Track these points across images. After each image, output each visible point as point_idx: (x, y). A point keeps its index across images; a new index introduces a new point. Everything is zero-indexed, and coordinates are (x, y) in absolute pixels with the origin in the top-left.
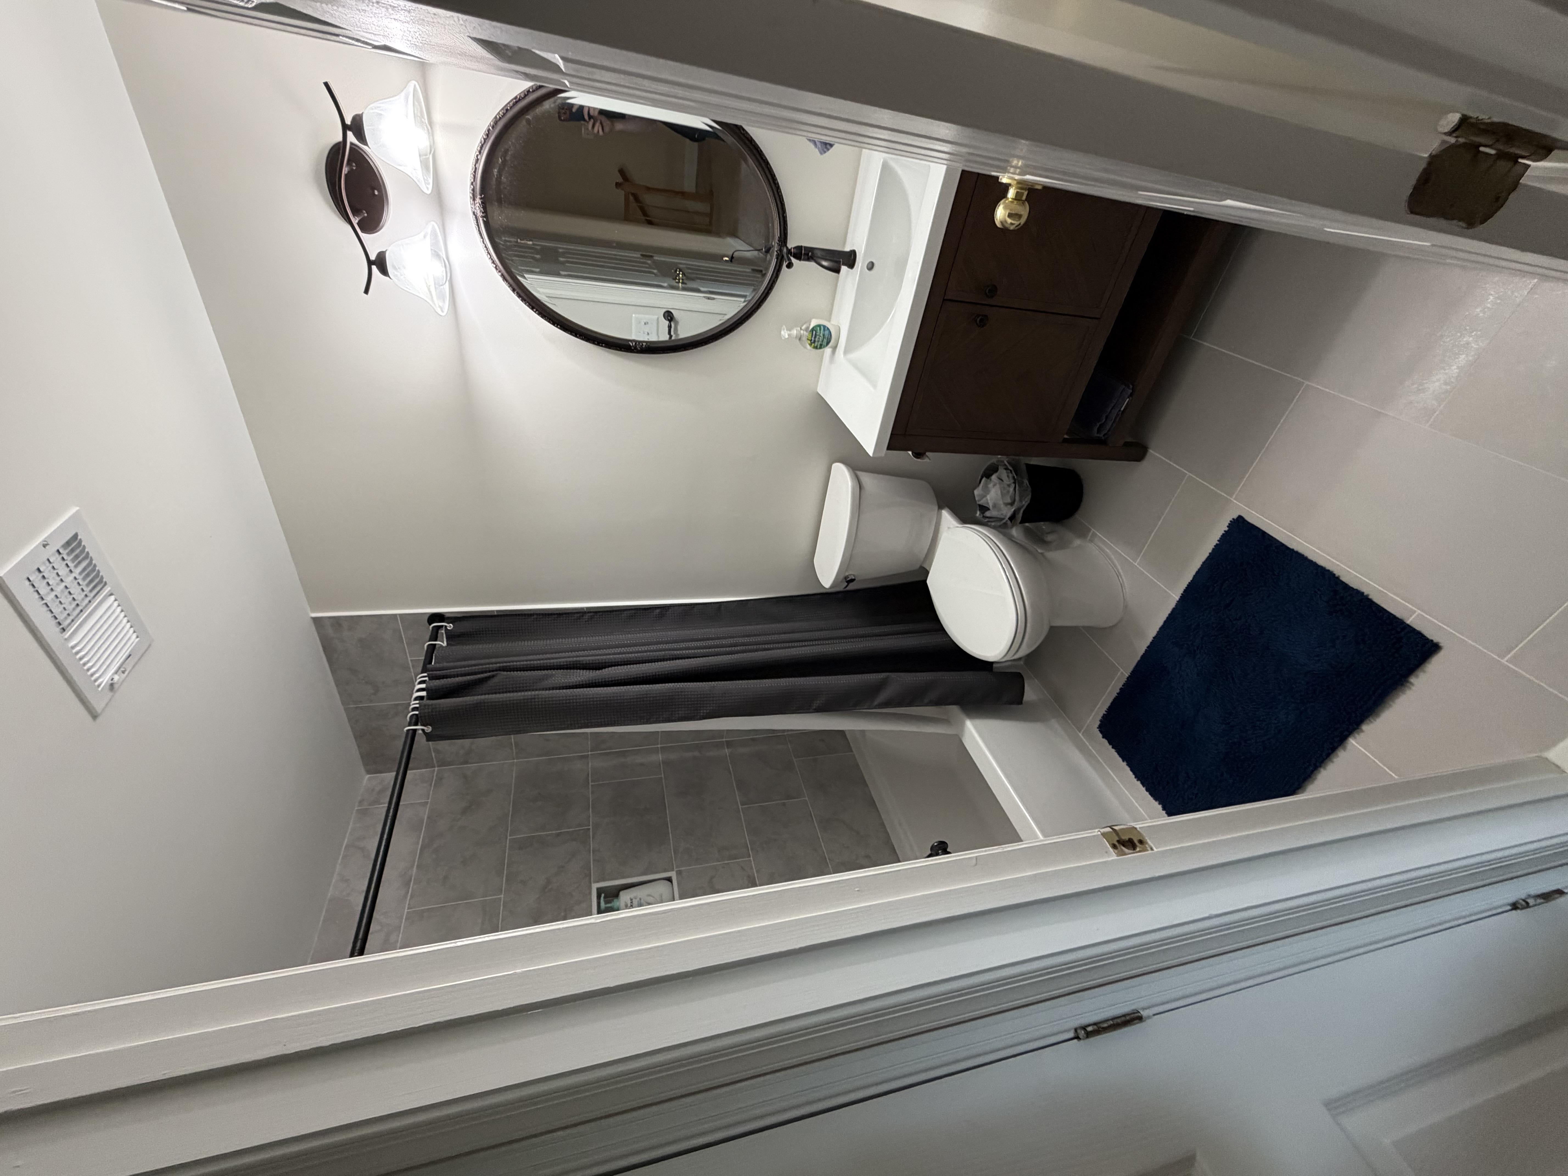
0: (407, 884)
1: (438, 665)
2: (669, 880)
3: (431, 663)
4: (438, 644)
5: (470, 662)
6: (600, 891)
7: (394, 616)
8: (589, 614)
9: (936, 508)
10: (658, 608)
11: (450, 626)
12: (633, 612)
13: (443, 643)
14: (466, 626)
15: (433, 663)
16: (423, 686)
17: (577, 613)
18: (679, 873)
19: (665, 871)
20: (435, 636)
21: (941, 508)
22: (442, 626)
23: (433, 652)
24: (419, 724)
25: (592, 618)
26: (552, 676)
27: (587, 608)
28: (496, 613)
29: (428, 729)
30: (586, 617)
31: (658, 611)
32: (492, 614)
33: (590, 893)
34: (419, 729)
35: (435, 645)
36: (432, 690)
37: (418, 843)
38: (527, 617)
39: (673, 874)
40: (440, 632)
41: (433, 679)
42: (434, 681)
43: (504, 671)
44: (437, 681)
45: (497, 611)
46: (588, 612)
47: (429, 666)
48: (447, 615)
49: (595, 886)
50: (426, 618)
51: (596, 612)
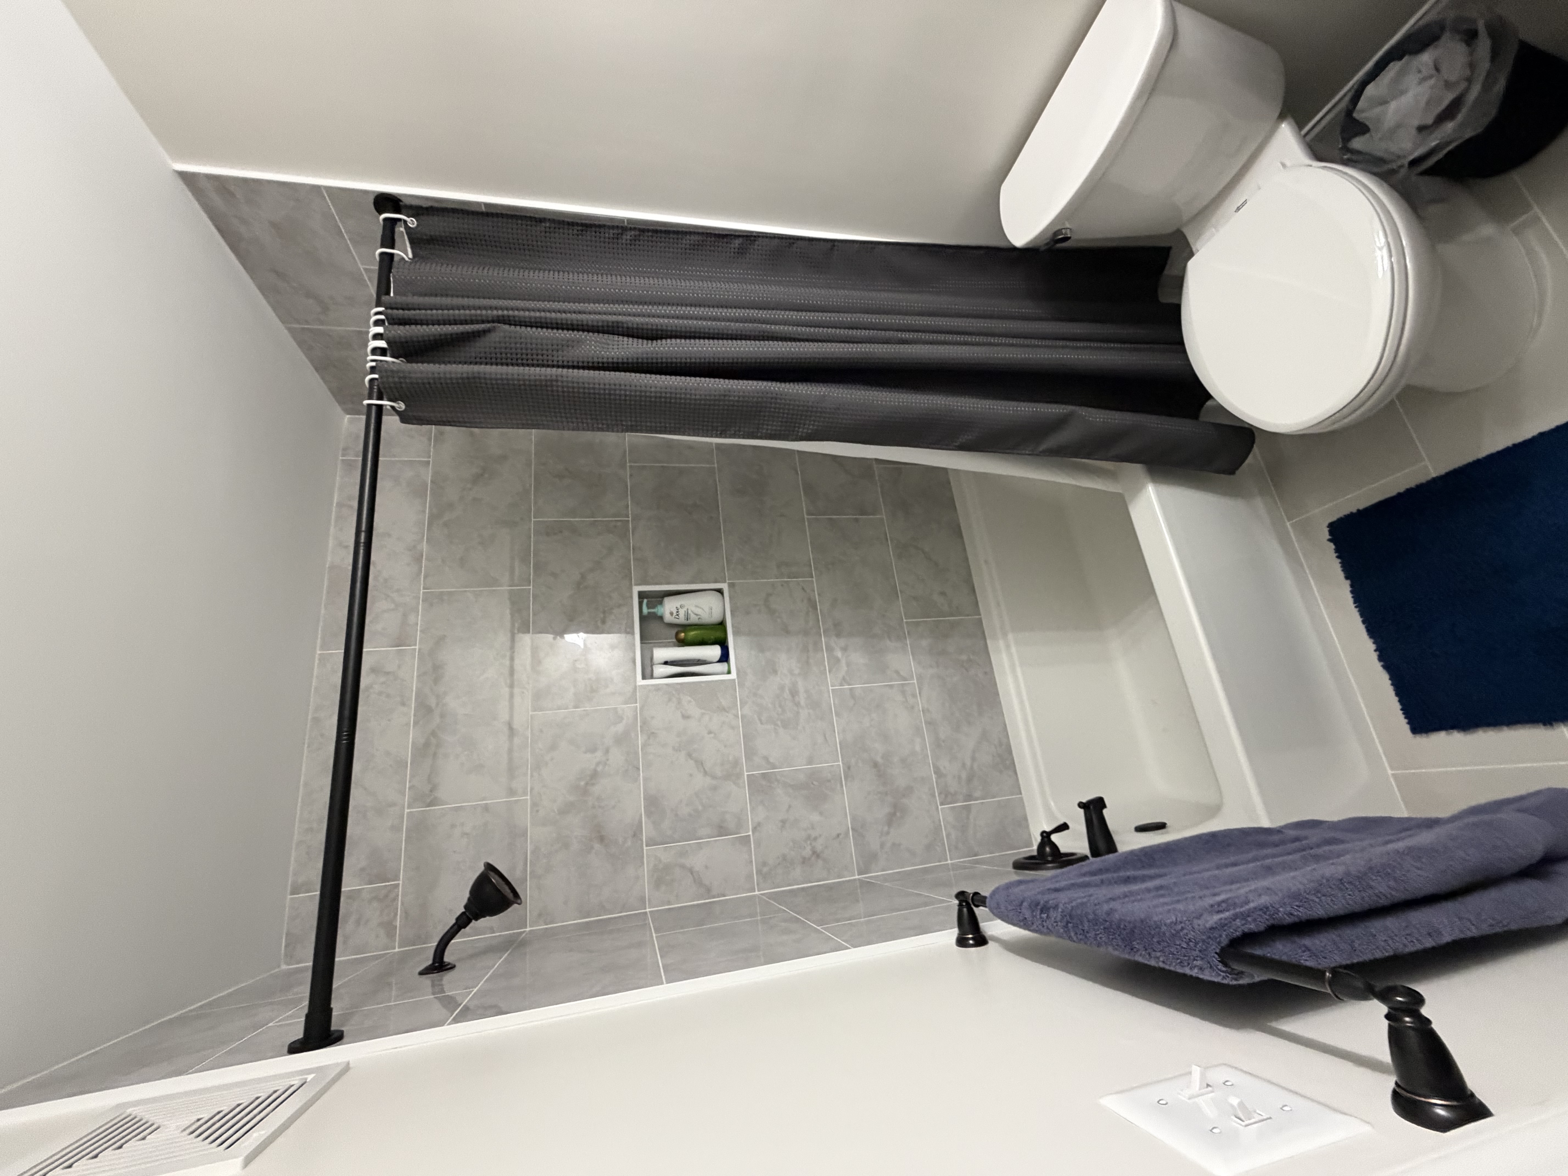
0: (418, 559)
1: (401, 299)
2: (720, 591)
3: (388, 293)
4: (399, 255)
5: (448, 301)
6: (642, 595)
7: (317, 188)
8: (633, 233)
9: (1277, 114)
10: (739, 236)
11: (412, 222)
12: (700, 238)
13: (404, 252)
14: (437, 226)
15: (392, 294)
16: (380, 330)
17: (613, 227)
18: (731, 586)
19: (716, 582)
20: (389, 240)
21: (1282, 117)
22: (400, 220)
23: (390, 272)
24: (385, 399)
25: (636, 239)
26: (579, 341)
27: (630, 221)
28: (483, 209)
29: (401, 406)
30: (628, 236)
31: (737, 242)
32: (478, 209)
33: (631, 597)
34: (386, 405)
35: (392, 255)
36: (395, 342)
37: (424, 512)
38: (534, 223)
39: (724, 586)
40: (397, 230)
41: (395, 324)
42: (396, 327)
43: (505, 324)
44: (401, 327)
45: (487, 205)
46: (631, 229)
47: (384, 298)
48: (407, 201)
49: (636, 589)
50: (371, 199)
51: (643, 231)
